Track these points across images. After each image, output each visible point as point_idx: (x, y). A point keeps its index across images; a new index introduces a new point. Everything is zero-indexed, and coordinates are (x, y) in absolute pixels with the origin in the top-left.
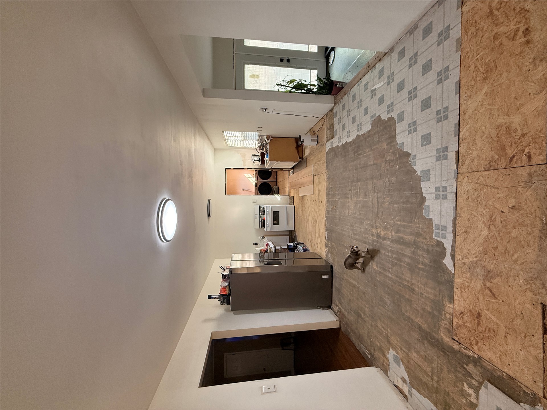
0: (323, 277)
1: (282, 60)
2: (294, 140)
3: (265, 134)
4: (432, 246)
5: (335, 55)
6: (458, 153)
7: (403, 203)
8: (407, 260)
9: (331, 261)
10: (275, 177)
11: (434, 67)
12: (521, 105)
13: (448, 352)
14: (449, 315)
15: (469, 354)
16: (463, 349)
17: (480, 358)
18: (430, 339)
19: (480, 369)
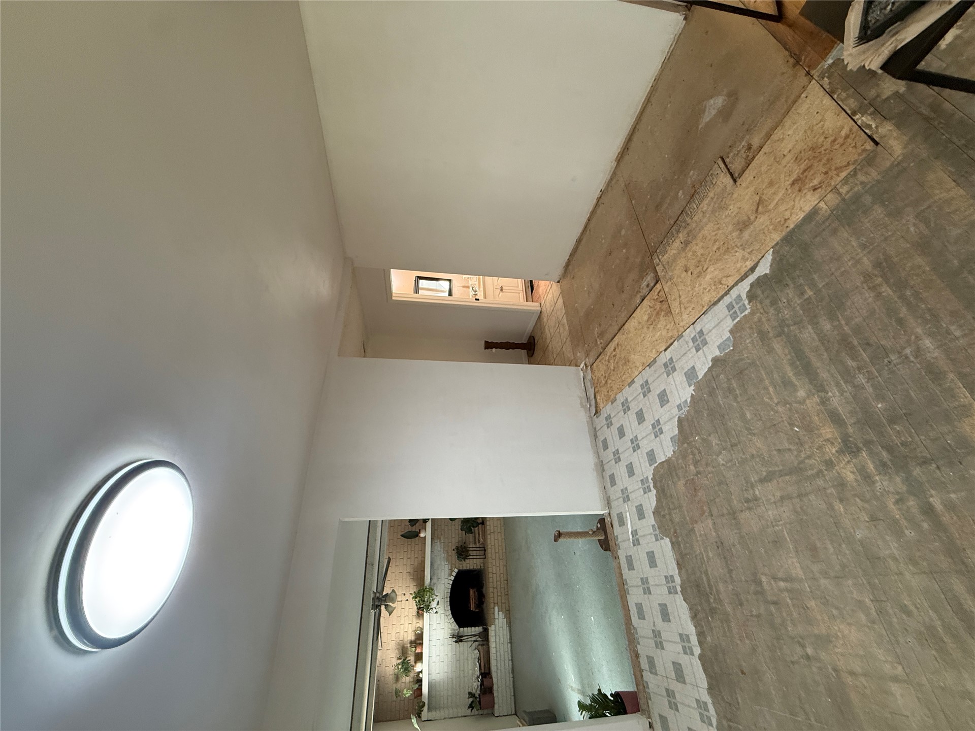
4: (761, 303)
13: (920, 114)
14: (841, 190)
15: (869, 118)
16: (873, 126)
17: (855, 113)
18: (955, 140)
19: (873, 93)
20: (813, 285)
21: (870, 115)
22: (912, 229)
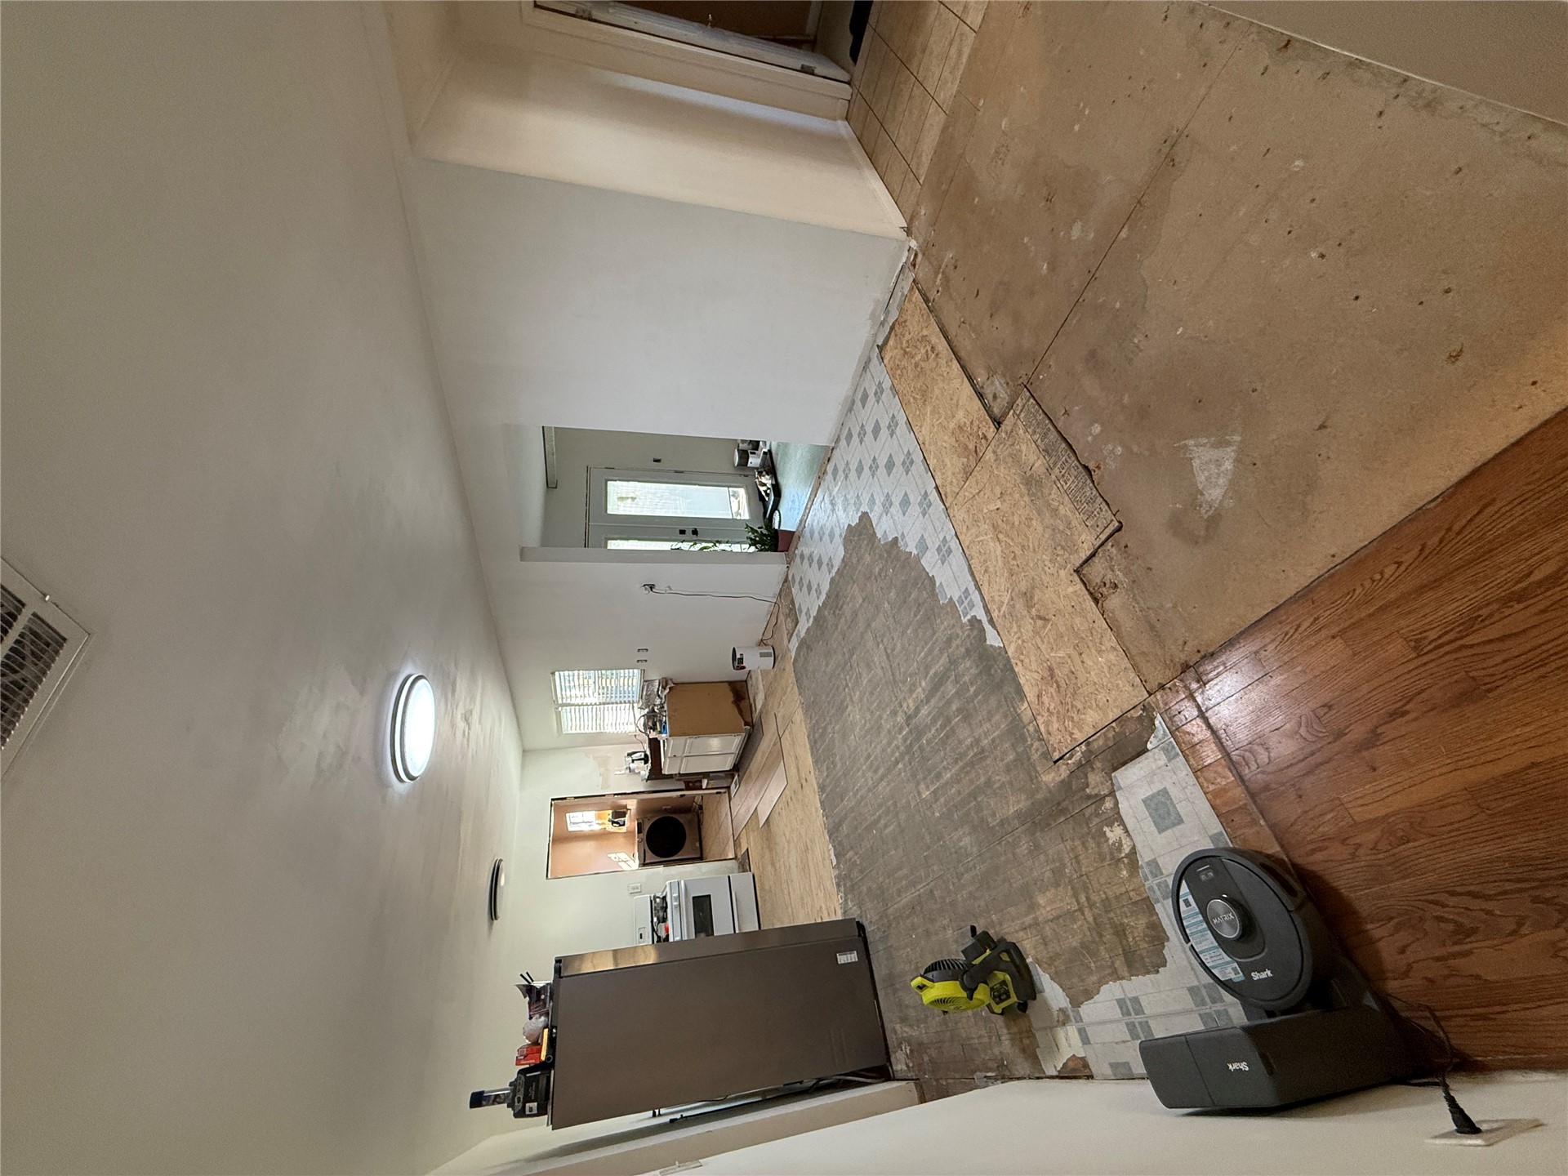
0: (842, 959)
1: (682, 532)
2: (727, 688)
3: (655, 676)
4: (969, 636)
5: (780, 515)
6: (937, 487)
7: (915, 616)
8: (954, 707)
9: (854, 913)
10: (698, 845)
11: (882, 425)
12: (957, 401)
13: (1064, 800)
14: (1031, 725)
15: (1078, 759)
16: (1070, 762)
17: (1088, 745)
18: (1039, 817)
19: (1098, 765)
20: (976, 694)
21: (1080, 759)
22: (997, 778)
